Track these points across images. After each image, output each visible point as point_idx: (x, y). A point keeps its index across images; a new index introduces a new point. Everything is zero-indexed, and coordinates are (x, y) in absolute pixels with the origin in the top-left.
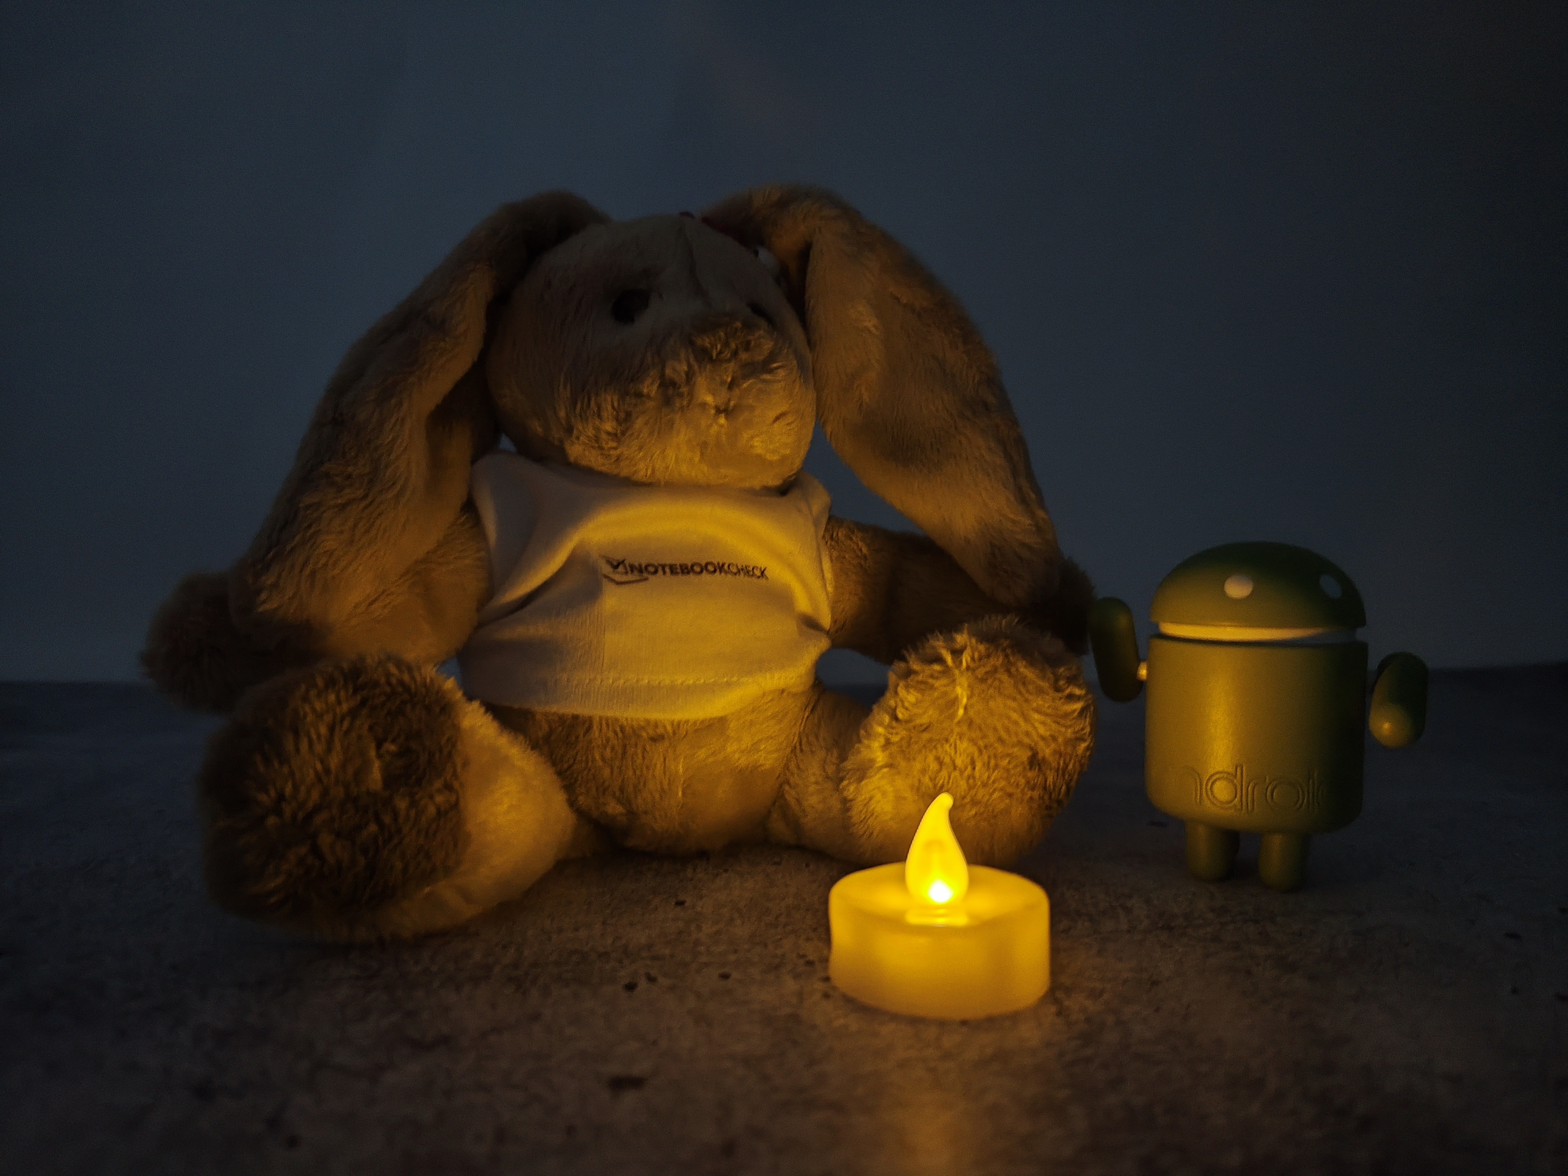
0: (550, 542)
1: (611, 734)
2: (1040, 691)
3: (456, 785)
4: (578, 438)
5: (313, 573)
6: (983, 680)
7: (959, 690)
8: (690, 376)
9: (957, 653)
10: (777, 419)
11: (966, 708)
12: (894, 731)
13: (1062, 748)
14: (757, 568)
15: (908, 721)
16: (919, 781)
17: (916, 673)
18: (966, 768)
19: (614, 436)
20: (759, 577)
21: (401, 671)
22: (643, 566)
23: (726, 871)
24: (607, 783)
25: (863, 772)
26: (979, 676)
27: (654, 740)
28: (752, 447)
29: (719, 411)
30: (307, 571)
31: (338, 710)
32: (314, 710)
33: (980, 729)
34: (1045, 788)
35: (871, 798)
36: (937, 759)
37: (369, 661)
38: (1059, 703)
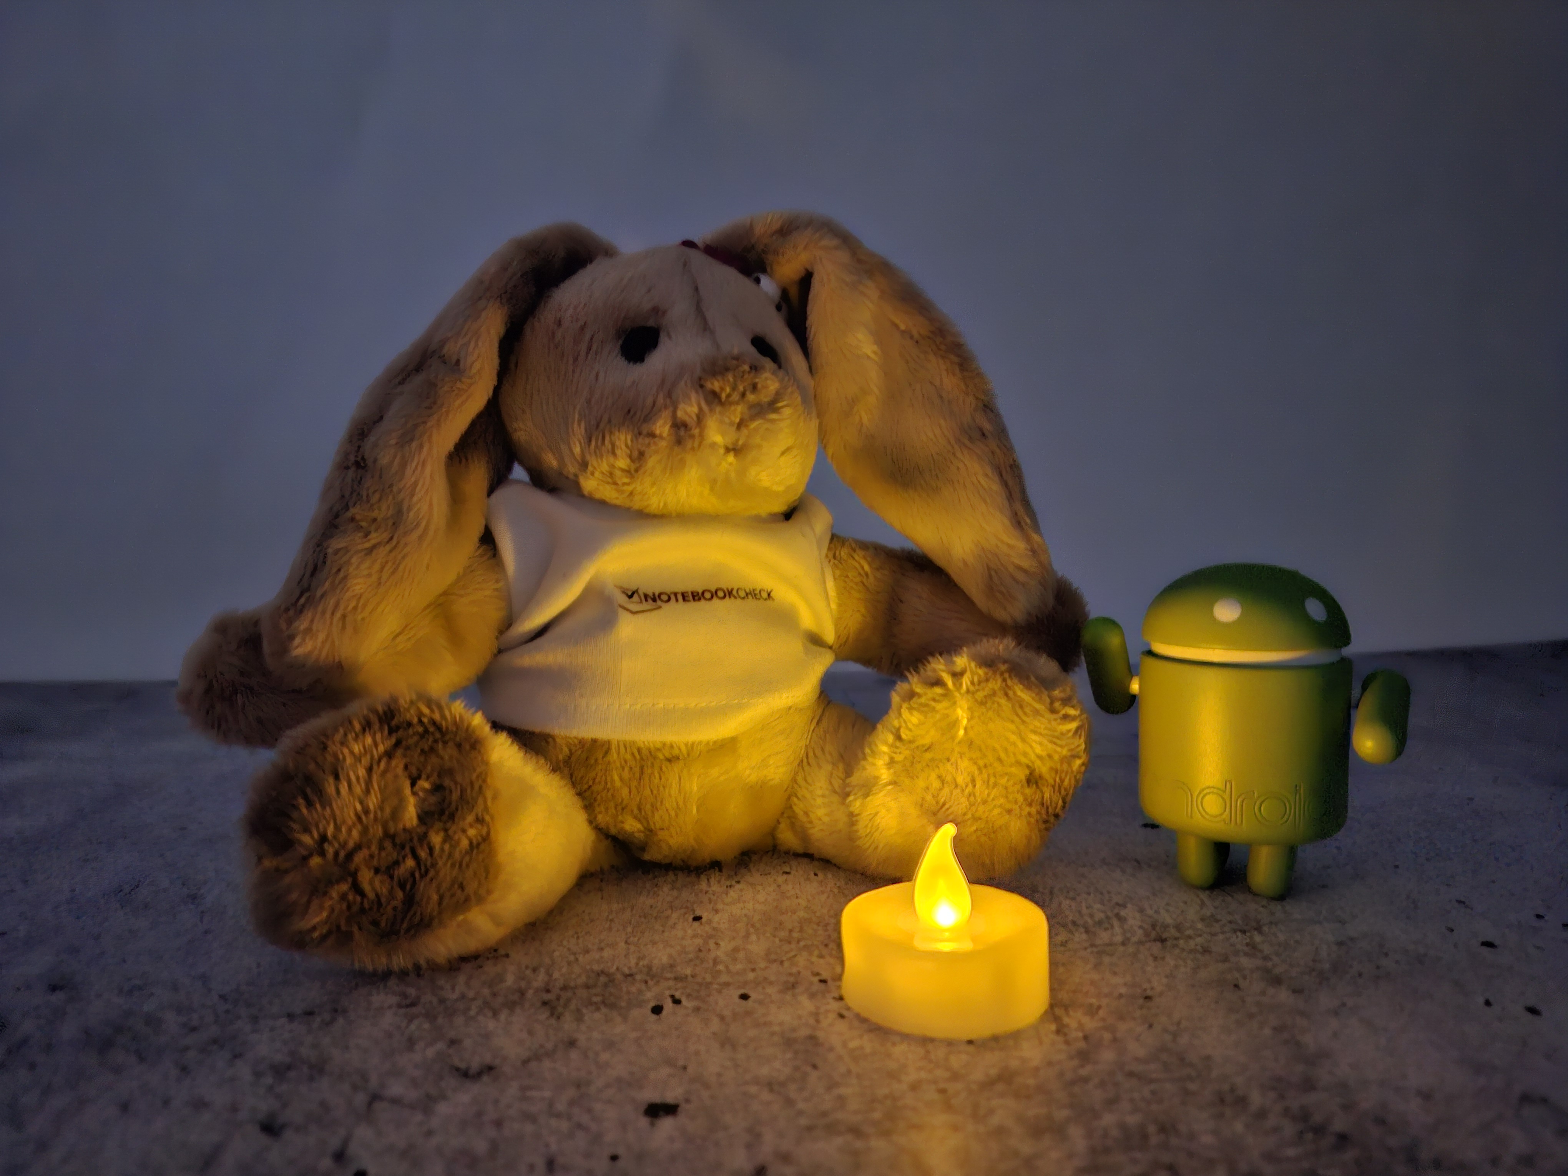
0: (567, 574)
1: (628, 757)
2: (1037, 712)
3: (487, 818)
4: (592, 474)
5: (344, 617)
6: (982, 703)
7: (959, 712)
8: (700, 419)
9: (957, 675)
10: (783, 453)
11: (966, 729)
12: (898, 751)
13: (1059, 767)
14: (764, 590)
15: (910, 742)
16: (923, 799)
17: (919, 696)
18: (967, 786)
19: (627, 472)
20: (766, 599)
21: (432, 711)
22: (657, 594)
23: (738, 882)
24: (625, 803)
25: (868, 788)
26: (979, 699)
27: (669, 760)
28: (760, 480)
29: (728, 450)
30: (338, 615)
31: (375, 752)
32: (352, 752)
33: (981, 750)
34: (1043, 804)
35: (876, 814)
36: (939, 777)
37: (402, 702)
38: (1054, 723)
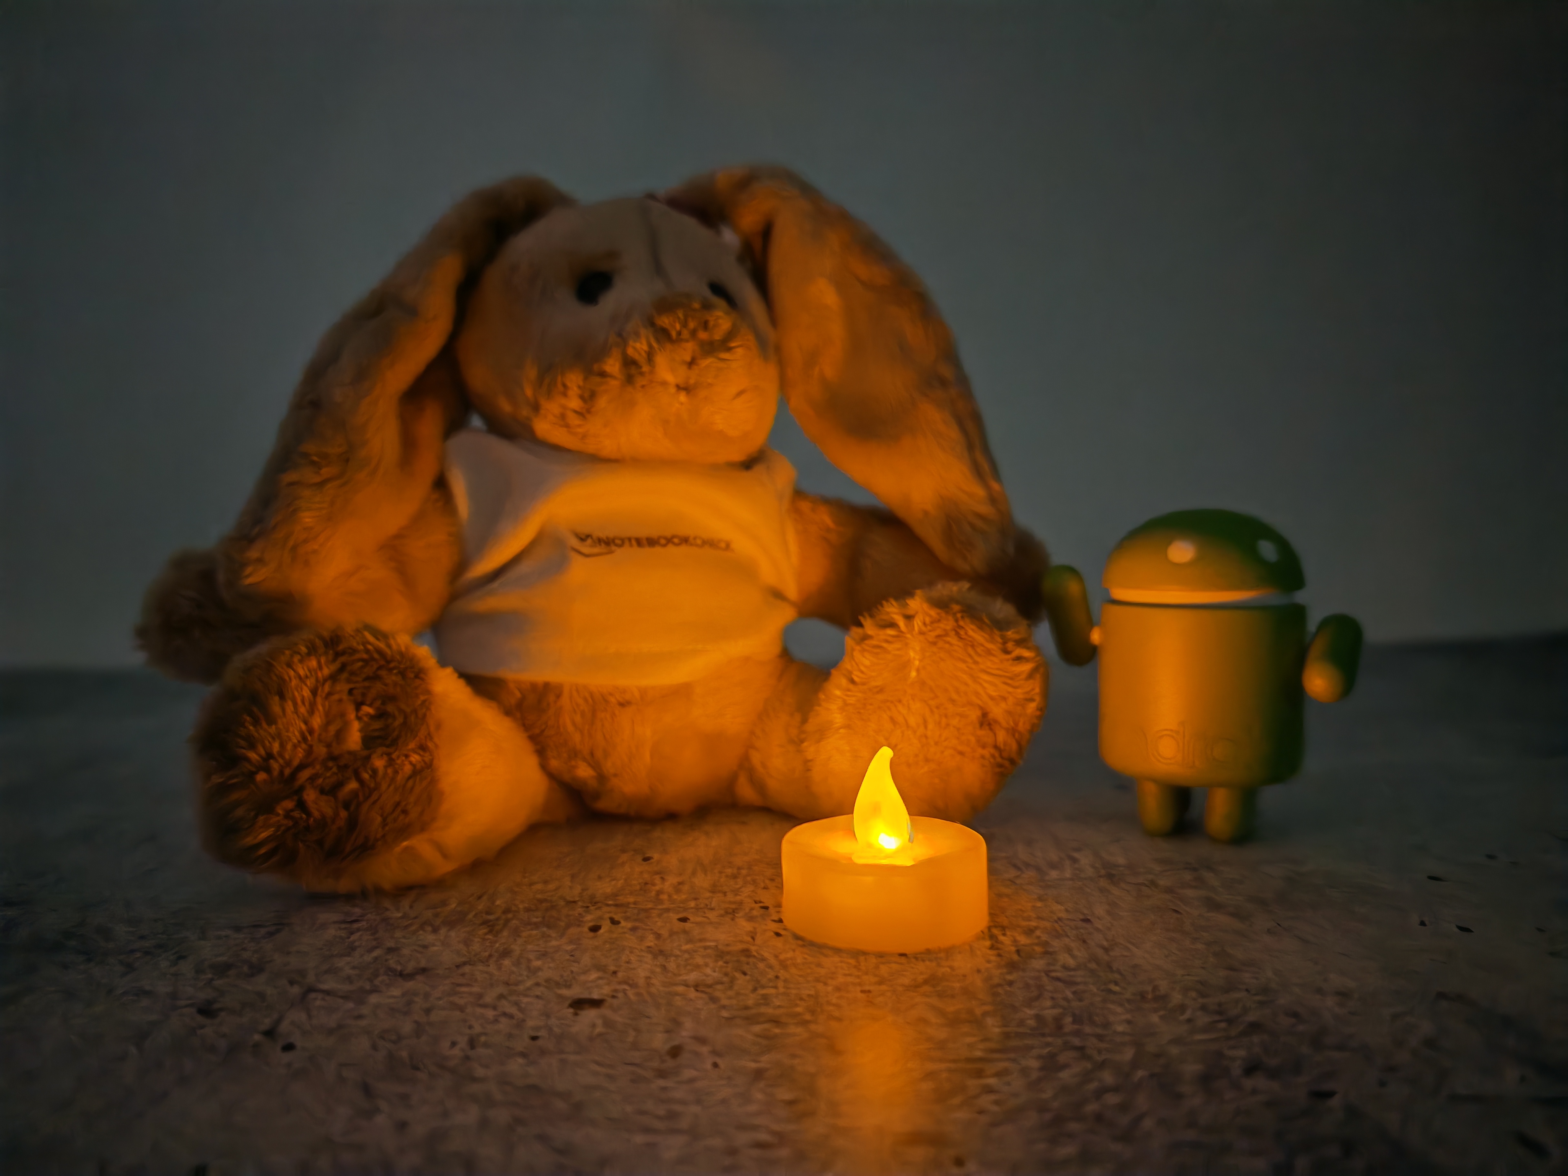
0: (520, 517)
1: (580, 701)
4: (545, 417)
7: (912, 653)
8: (650, 356)
10: (737, 395)
12: (851, 694)
13: (1012, 708)
14: (722, 540)
16: (875, 740)
17: (871, 637)
18: (919, 728)
19: (579, 413)
20: (724, 549)
21: (378, 639)
22: (611, 538)
23: (693, 830)
24: (577, 748)
26: (931, 640)
28: (713, 423)
29: (679, 389)
33: (932, 690)
35: (829, 758)
38: (1006, 664)
